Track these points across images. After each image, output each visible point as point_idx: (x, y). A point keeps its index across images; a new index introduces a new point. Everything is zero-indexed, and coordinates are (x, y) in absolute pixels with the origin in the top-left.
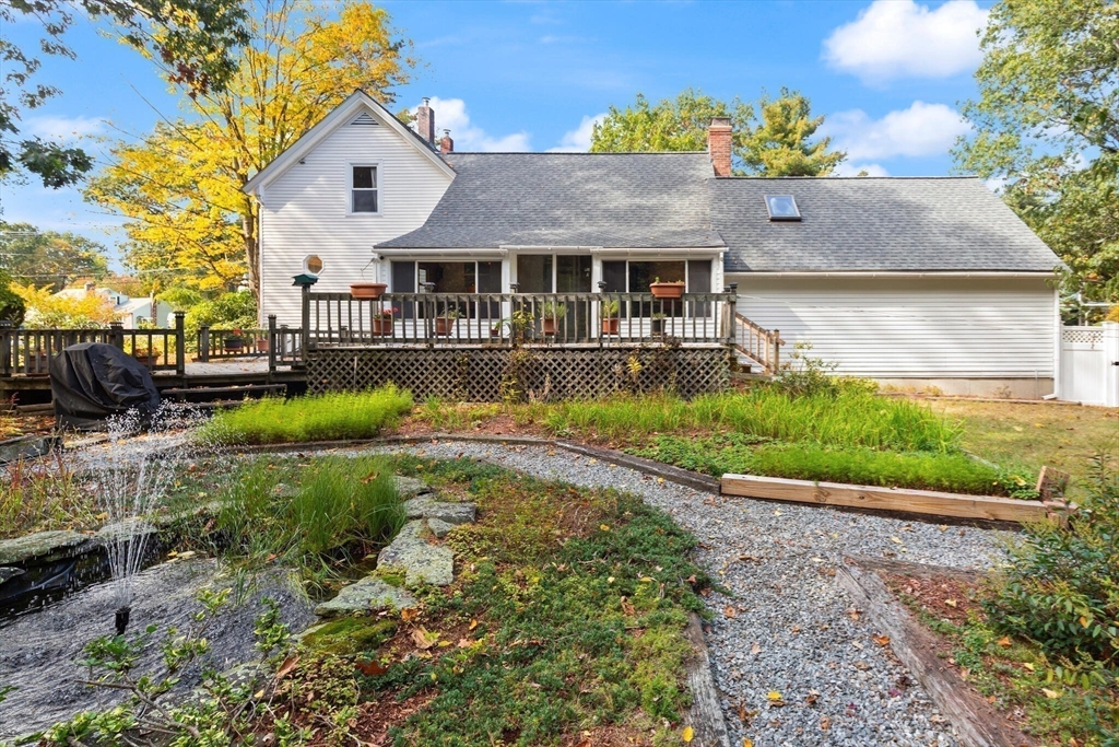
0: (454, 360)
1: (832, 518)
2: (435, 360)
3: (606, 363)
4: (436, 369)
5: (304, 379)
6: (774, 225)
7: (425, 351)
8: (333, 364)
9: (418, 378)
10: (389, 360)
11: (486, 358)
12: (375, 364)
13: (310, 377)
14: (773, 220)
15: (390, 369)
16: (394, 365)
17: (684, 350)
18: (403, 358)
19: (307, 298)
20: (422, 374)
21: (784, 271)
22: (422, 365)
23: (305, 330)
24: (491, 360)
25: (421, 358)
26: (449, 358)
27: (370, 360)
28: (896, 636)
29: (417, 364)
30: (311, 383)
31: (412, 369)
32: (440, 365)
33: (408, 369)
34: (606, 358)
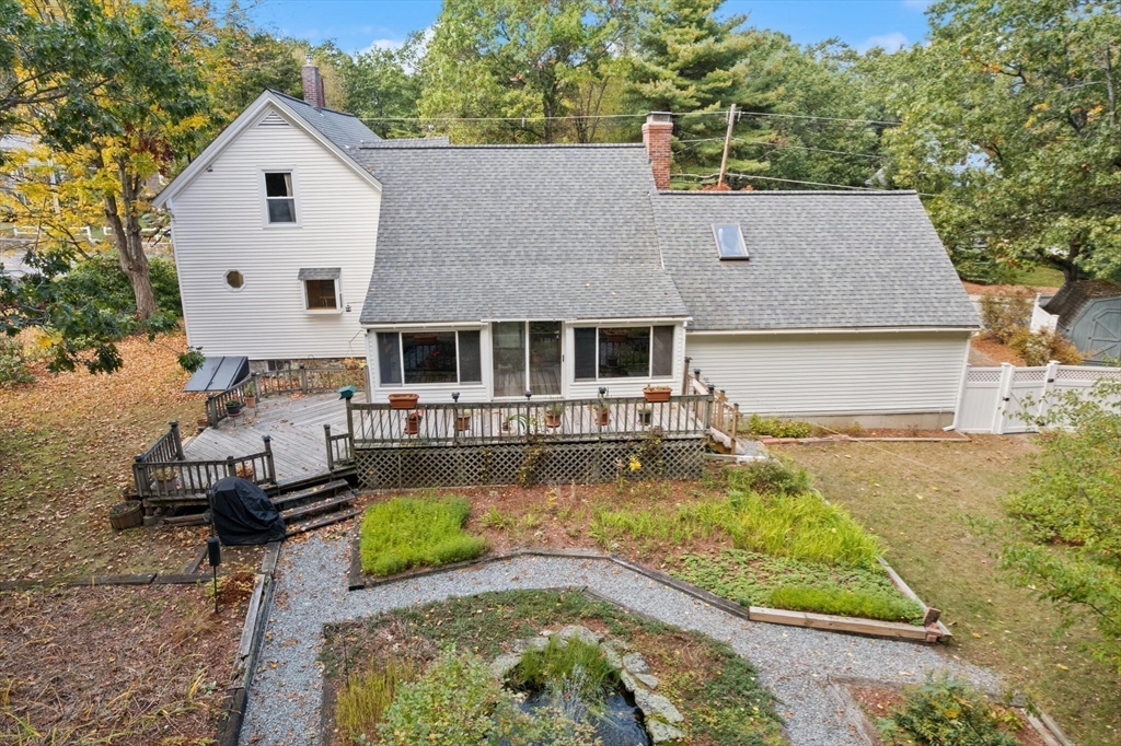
0: (479, 454)
1: (813, 637)
2: (463, 454)
3: (605, 453)
4: (463, 461)
5: (355, 472)
6: (724, 266)
7: (454, 447)
8: (378, 460)
9: (449, 468)
10: (424, 455)
11: (505, 451)
12: (413, 459)
13: (360, 471)
14: (723, 260)
15: (425, 462)
16: (428, 458)
17: (669, 440)
18: (436, 453)
19: (350, 408)
20: (452, 465)
21: (737, 329)
22: (452, 458)
23: (350, 436)
24: (509, 453)
25: (451, 453)
26: (474, 452)
27: (409, 455)
28: (860, 728)
29: (447, 458)
30: (361, 475)
31: (444, 461)
32: (467, 457)
33: (440, 462)
34: (605, 448)
